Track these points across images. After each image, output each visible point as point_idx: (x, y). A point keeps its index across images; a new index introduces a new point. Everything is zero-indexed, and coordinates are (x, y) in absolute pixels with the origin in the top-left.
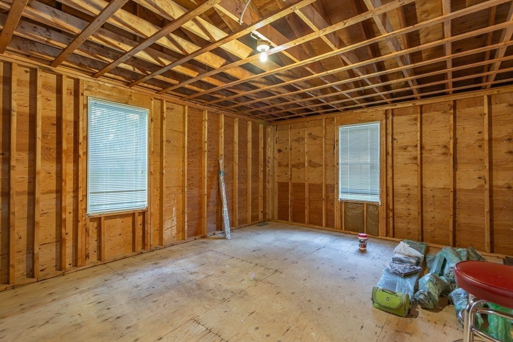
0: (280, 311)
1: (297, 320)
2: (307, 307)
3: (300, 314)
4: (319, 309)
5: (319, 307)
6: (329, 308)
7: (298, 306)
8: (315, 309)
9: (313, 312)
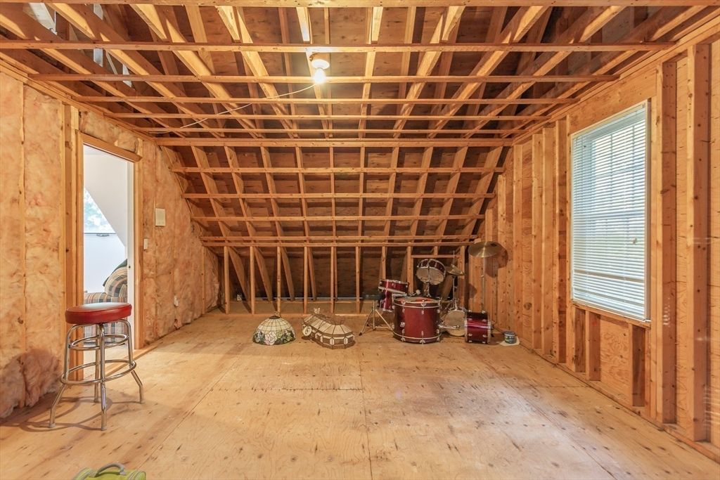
0: (291, 426)
1: (264, 425)
2: (260, 445)
3: (263, 432)
4: (241, 449)
5: (242, 451)
6: (226, 458)
7: (272, 441)
8: (247, 448)
9: (249, 442)
